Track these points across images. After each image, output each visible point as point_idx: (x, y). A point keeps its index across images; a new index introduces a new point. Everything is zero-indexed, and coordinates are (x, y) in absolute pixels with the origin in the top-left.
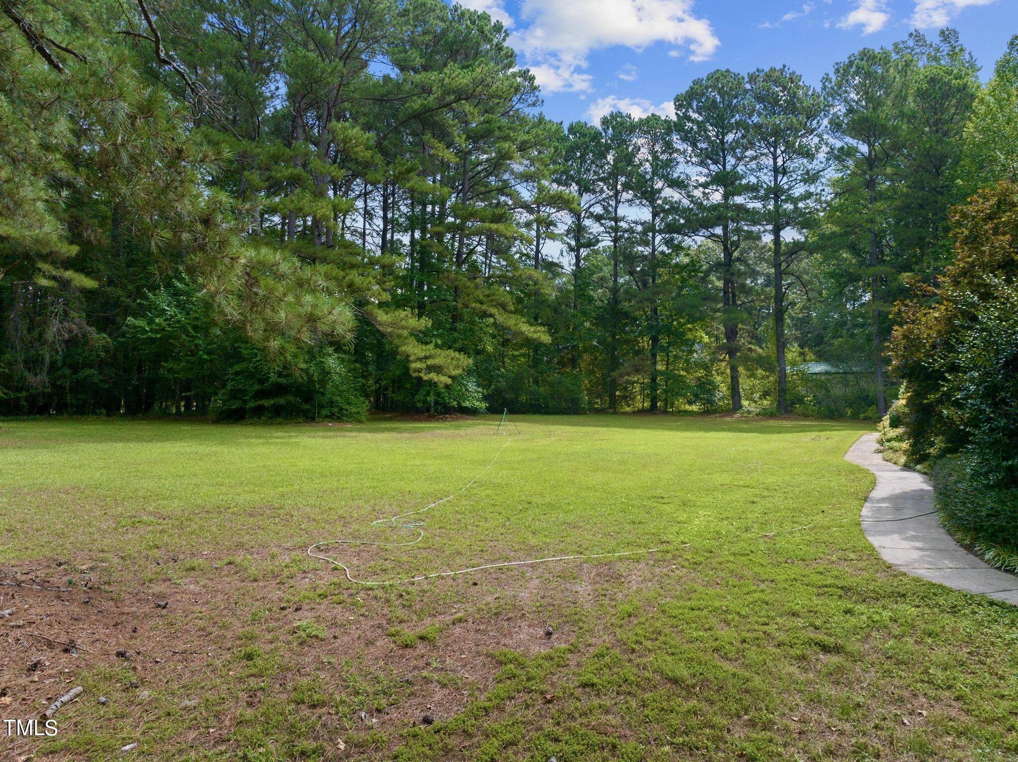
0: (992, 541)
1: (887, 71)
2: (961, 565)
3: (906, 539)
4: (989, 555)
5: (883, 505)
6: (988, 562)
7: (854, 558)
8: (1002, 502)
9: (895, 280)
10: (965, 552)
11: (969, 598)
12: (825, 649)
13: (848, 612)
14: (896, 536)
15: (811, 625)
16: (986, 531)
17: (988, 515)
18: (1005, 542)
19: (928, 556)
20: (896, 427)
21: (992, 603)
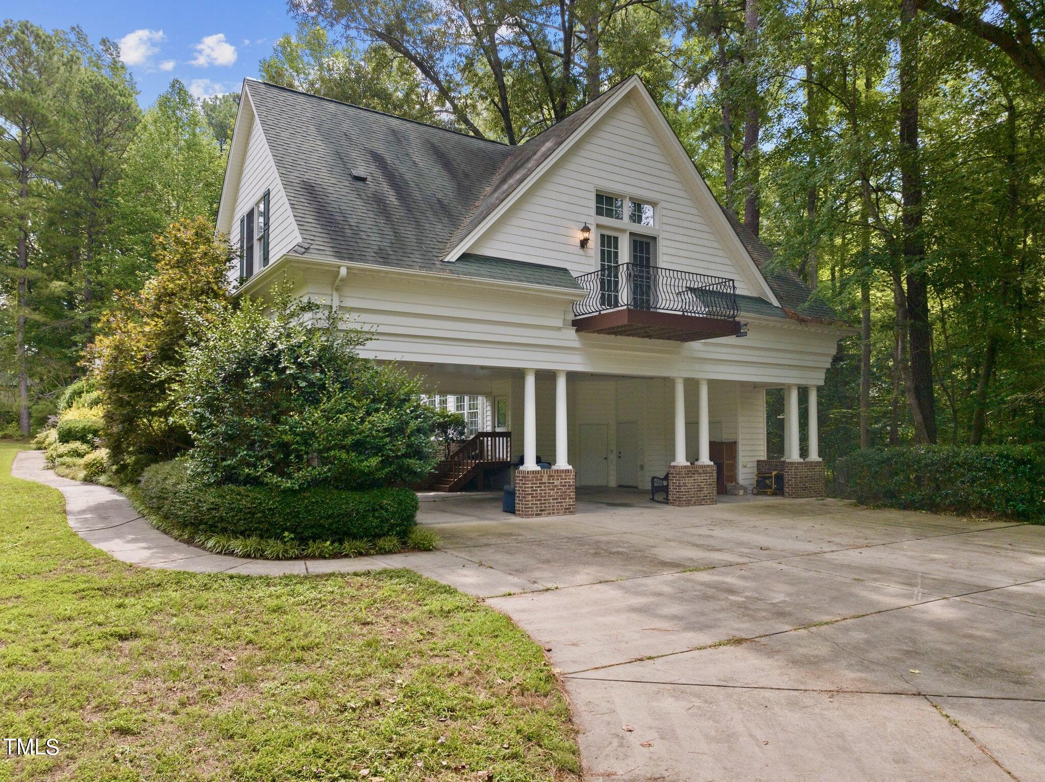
0: (212, 532)
1: (50, 58)
2: (189, 556)
3: (129, 542)
4: (210, 543)
5: (86, 516)
6: (211, 550)
7: (92, 563)
8: (220, 496)
9: (47, 287)
10: (185, 546)
11: (214, 578)
12: (123, 638)
13: (120, 606)
14: (117, 541)
15: (95, 623)
16: (206, 523)
17: (208, 510)
18: (224, 530)
19: (158, 553)
20: (67, 442)
21: (231, 577)
